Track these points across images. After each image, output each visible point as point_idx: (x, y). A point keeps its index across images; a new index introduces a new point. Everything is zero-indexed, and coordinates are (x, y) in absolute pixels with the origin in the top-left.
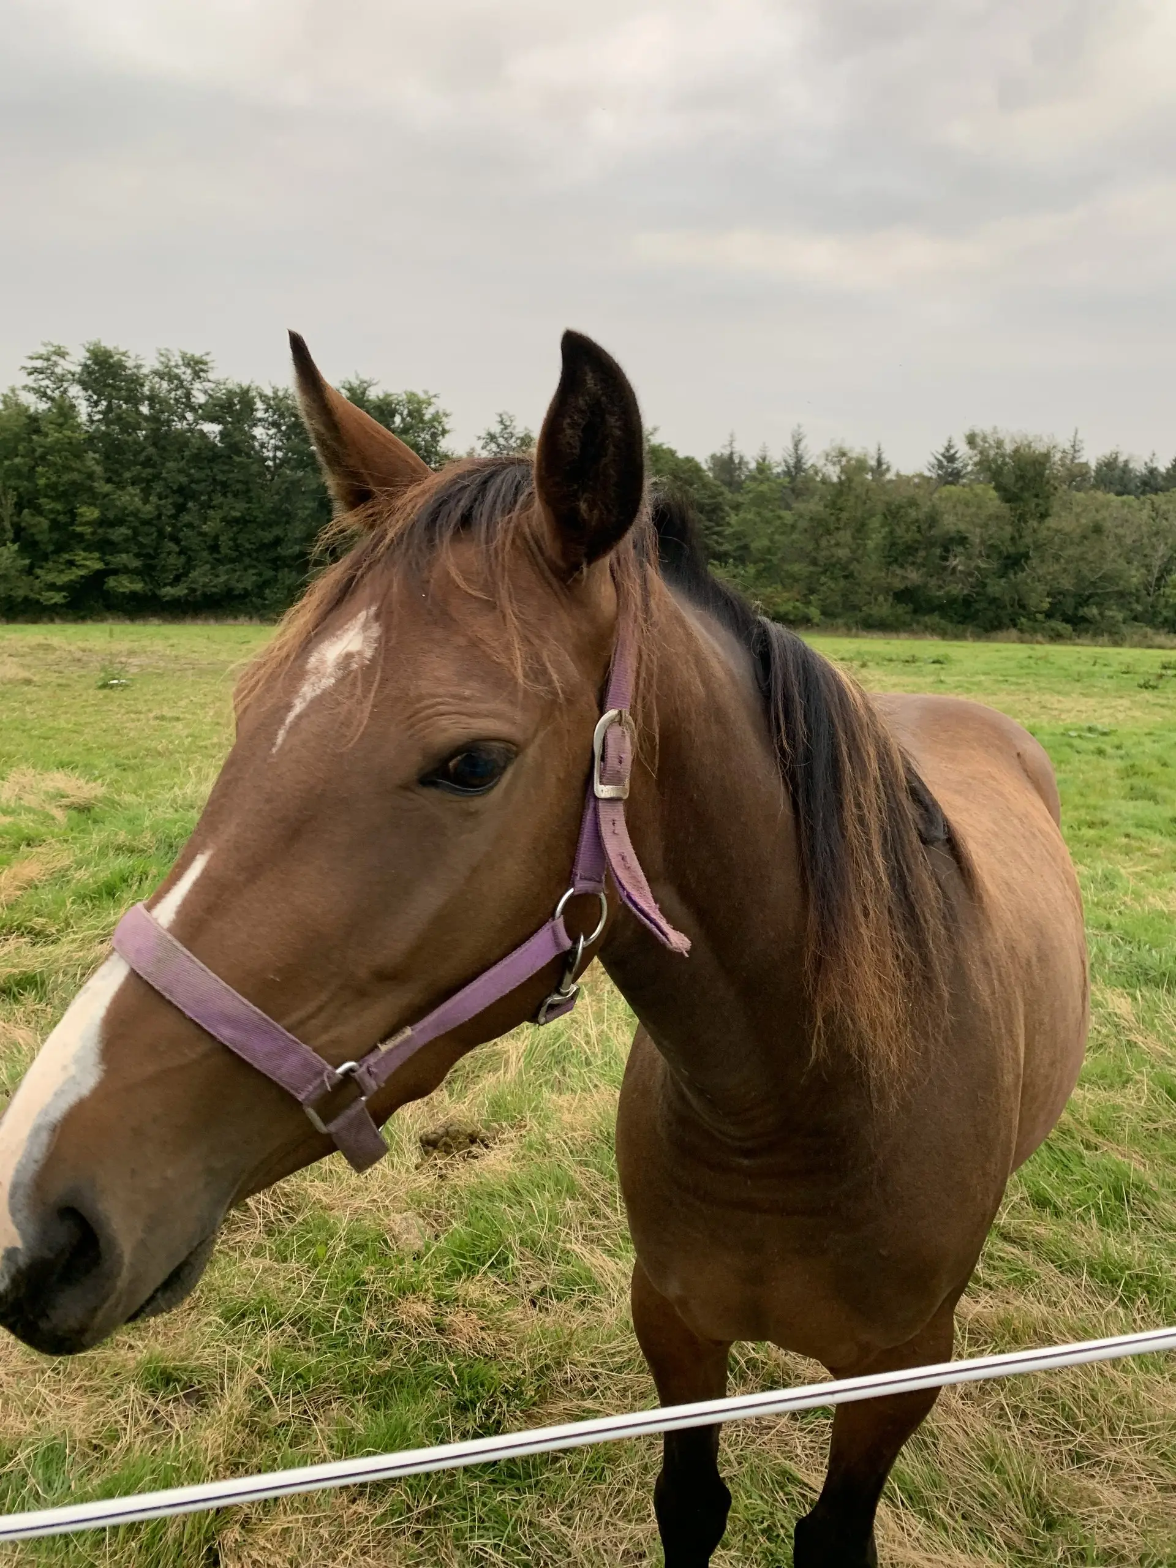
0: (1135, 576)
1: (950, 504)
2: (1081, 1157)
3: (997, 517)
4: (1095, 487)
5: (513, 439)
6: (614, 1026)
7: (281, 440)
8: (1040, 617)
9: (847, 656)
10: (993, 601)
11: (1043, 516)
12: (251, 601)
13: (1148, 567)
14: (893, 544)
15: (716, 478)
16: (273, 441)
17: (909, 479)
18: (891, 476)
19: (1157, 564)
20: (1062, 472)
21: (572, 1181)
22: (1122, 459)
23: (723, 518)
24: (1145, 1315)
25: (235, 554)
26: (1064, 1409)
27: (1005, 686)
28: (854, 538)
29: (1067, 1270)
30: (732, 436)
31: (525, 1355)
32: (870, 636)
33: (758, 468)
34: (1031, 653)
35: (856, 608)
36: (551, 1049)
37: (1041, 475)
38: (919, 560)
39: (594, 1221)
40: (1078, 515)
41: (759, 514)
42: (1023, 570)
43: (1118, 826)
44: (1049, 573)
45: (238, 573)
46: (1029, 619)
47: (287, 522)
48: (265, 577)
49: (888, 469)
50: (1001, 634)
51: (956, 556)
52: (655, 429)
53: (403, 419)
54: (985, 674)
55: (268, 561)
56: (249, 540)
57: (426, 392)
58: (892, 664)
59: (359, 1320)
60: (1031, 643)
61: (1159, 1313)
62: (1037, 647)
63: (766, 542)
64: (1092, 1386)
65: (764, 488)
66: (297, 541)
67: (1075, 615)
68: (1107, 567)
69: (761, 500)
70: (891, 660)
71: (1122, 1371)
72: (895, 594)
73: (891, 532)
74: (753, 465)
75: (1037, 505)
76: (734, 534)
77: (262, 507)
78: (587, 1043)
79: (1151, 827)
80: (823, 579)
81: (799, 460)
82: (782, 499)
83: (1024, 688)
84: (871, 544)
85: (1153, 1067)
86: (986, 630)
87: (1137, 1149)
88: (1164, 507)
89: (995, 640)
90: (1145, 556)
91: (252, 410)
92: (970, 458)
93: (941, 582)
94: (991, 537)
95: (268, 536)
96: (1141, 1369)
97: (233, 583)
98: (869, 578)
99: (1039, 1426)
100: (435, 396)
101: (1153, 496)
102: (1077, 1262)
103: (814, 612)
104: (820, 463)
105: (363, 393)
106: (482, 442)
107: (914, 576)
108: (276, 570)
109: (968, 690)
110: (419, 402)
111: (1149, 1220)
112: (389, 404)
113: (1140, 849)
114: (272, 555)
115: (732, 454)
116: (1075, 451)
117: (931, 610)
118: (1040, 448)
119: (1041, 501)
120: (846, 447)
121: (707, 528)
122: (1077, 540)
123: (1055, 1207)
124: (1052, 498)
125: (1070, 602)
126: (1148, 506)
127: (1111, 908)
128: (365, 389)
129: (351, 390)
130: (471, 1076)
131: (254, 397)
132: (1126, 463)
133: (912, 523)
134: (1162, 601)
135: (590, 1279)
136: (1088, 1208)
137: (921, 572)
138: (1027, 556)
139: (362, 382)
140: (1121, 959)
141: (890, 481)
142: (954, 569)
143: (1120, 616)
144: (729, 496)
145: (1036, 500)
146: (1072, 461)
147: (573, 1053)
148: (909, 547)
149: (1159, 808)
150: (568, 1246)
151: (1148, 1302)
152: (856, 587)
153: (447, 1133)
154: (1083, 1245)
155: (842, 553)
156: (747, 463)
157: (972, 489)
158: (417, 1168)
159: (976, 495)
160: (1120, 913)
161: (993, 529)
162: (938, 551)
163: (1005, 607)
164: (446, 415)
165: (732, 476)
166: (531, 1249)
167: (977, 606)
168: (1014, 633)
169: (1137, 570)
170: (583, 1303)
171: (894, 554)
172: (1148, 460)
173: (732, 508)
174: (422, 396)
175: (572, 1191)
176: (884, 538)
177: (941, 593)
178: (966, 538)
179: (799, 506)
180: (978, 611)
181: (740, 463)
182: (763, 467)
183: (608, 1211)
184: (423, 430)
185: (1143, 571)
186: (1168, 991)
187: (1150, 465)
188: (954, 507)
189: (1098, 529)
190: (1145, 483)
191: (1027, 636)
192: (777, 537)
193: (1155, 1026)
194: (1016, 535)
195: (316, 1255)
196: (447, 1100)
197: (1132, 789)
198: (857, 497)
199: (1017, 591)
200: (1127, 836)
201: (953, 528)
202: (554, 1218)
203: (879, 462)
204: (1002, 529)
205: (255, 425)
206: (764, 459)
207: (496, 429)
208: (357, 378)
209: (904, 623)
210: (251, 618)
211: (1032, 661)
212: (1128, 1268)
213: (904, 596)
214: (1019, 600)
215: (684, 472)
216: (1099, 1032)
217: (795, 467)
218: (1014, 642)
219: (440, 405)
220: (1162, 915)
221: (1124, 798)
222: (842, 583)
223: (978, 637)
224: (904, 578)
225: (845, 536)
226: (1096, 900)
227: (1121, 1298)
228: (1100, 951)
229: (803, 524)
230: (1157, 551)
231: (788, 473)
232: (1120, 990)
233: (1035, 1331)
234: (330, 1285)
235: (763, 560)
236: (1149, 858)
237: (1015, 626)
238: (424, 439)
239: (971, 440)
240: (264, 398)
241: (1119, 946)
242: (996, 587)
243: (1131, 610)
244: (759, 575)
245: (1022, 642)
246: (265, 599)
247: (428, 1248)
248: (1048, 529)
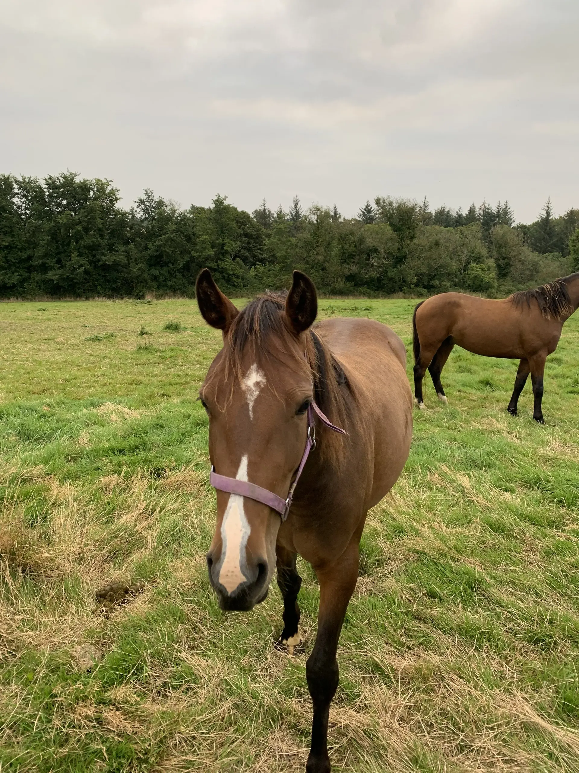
0: (454, 266)
1: (369, 233)
2: (451, 567)
3: (391, 239)
4: (434, 224)
5: (153, 203)
6: (207, 516)
7: (29, 205)
8: (412, 286)
9: (325, 309)
10: (391, 279)
11: (412, 238)
12: (17, 289)
13: (460, 261)
14: (344, 253)
15: (257, 222)
16: (24, 205)
17: (350, 221)
18: (341, 220)
19: (464, 259)
20: (421, 217)
21: (182, 612)
22: (446, 210)
23: (262, 242)
24: (488, 654)
25: (7, 265)
26: (452, 719)
27: (398, 320)
28: (325, 250)
29: (448, 633)
30: (264, 201)
31: (151, 733)
32: (335, 298)
33: (278, 216)
34: (409, 303)
35: (328, 285)
36: (172, 533)
37: (410, 218)
38: (356, 261)
39: (194, 635)
40: (428, 237)
41: (279, 239)
42: (404, 264)
43: (454, 386)
44: (416, 265)
45: (9, 275)
46: (408, 287)
47: (34, 248)
48: (24, 277)
49: (340, 217)
50: (395, 295)
51: (373, 258)
52: (226, 197)
53: (94, 193)
54: (388, 314)
55: (25, 268)
56: (14, 257)
57: (106, 179)
58: (346, 312)
59: (50, 721)
60: (409, 298)
61: (495, 652)
62: (412, 300)
63: (284, 253)
64: (466, 703)
65: (281, 226)
66: (39, 257)
67: (428, 285)
68: (441, 262)
69: (280, 232)
70: (345, 310)
71: (480, 691)
72: (346, 277)
73: (343, 247)
74: (275, 215)
75: (409, 233)
76: (268, 249)
77: (20, 240)
78: (193, 527)
79: (470, 386)
80: (312, 271)
81: (297, 212)
82: (289, 232)
83: (407, 320)
84: (333, 253)
85: (482, 513)
86: (388, 294)
87: (477, 559)
88: (466, 232)
89: (392, 298)
90: (459, 255)
91: (12, 189)
92: (378, 211)
93: (366, 271)
94: (389, 249)
95: (24, 255)
96: (489, 688)
97: (6, 280)
98: (333, 270)
99: (440, 732)
100: (111, 181)
101: (461, 228)
102: (452, 628)
104: (308, 214)
105: (72, 179)
106: (137, 204)
107: (354, 268)
108: (30, 272)
110: (103, 184)
111: (486, 598)
112: (86, 185)
113: (465, 397)
114: (26, 265)
115: (265, 210)
116: (425, 207)
117: (362, 285)
118: (410, 205)
119: (411, 231)
120: (319, 206)
122: (428, 249)
123: (440, 597)
124: (416, 229)
125: (426, 278)
126: (459, 232)
127: (455, 429)
128: (73, 178)
129: (65, 178)
130: (126, 553)
131: (12, 182)
132: (448, 211)
133: (352, 243)
134: (467, 276)
135: (192, 674)
136: (456, 595)
137: (357, 266)
138: (405, 257)
139: (71, 174)
140: (462, 456)
141: (341, 223)
142: (372, 264)
143: (448, 284)
144: (265, 231)
145: (408, 230)
146: (424, 211)
147: (184, 534)
148: (351, 255)
149: (473, 376)
150: (179, 654)
151: (489, 647)
152: (328, 275)
153: (112, 589)
154: (455, 618)
155: (320, 258)
156: (273, 214)
157: (379, 226)
158: (93, 612)
159: (381, 229)
160: (459, 431)
161: (390, 245)
162: (365, 256)
163: (396, 282)
164: (118, 191)
165: (265, 221)
166: (158, 659)
167: (384, 282)
168: (401, 294)
169: (455, 262)
170: (188, 689)
171: (344, 258)
172: (458, 211)
173: (266, 236)
174: (104, 181)
175: (182, 618)
176: (340, 250)
177: (367, 276)
178: (377, 249)
179: (298, 235)
180: (384, 284)
181: (269, 214)
182: (280, 215)
183: (202, 628)
184: (105, 198)
185: (458, 262)
186: (485, 471)
187: (459, 213)
188: (371, 234)
189: (437, 244)
190: (457, 222)
191: (407, 295)
192: (289, 251)
193: (481, 491)
194: (400, 247)
195: (27, 679)
196: (112, 570)
197: (460, 367)
198: (326, 230)
199: (402, 274)
200: (459, 391)
201: (371, 245)
202: (172, 638)
203: (335, 213)
204: (393, 244)
205: (14, 197)
206: (281, 212)
207: (144, 197)
208: (68, 172)
209: (351, 291)
210: (17, 299)
211: (410, 307)
212: (479, 629)
213: (350, 278)
214: (403, 279)
215: (242, 219)
216: (455, 496)
217: (296, 216)
218: (401, 299)
219: (114, 185)
220: (479, 431)
221: (456, 372)
222: (321, 272)
223: (385, 297)
224: (350, 269)
225: (321, 250)
226: (447, 425)
227: (476, 648)
228: (452, 452)
229: (301, 244)
230: (464, 253)
231: (292, 219)
232: (463, 472)
233: (434, 674)
234: (35, 698)
235: (283, 262)
236: (471, 402)
237: (401, 291)
238: (106, 203)
239: (378, 202)
240: (17, 182)
241: (460, 448)
242: (392, 273)
243: (453, 281)
244: (281, 269)
245: (405, 298)
246: (25, 288)
247: (97, 666)
248: (415, 244)
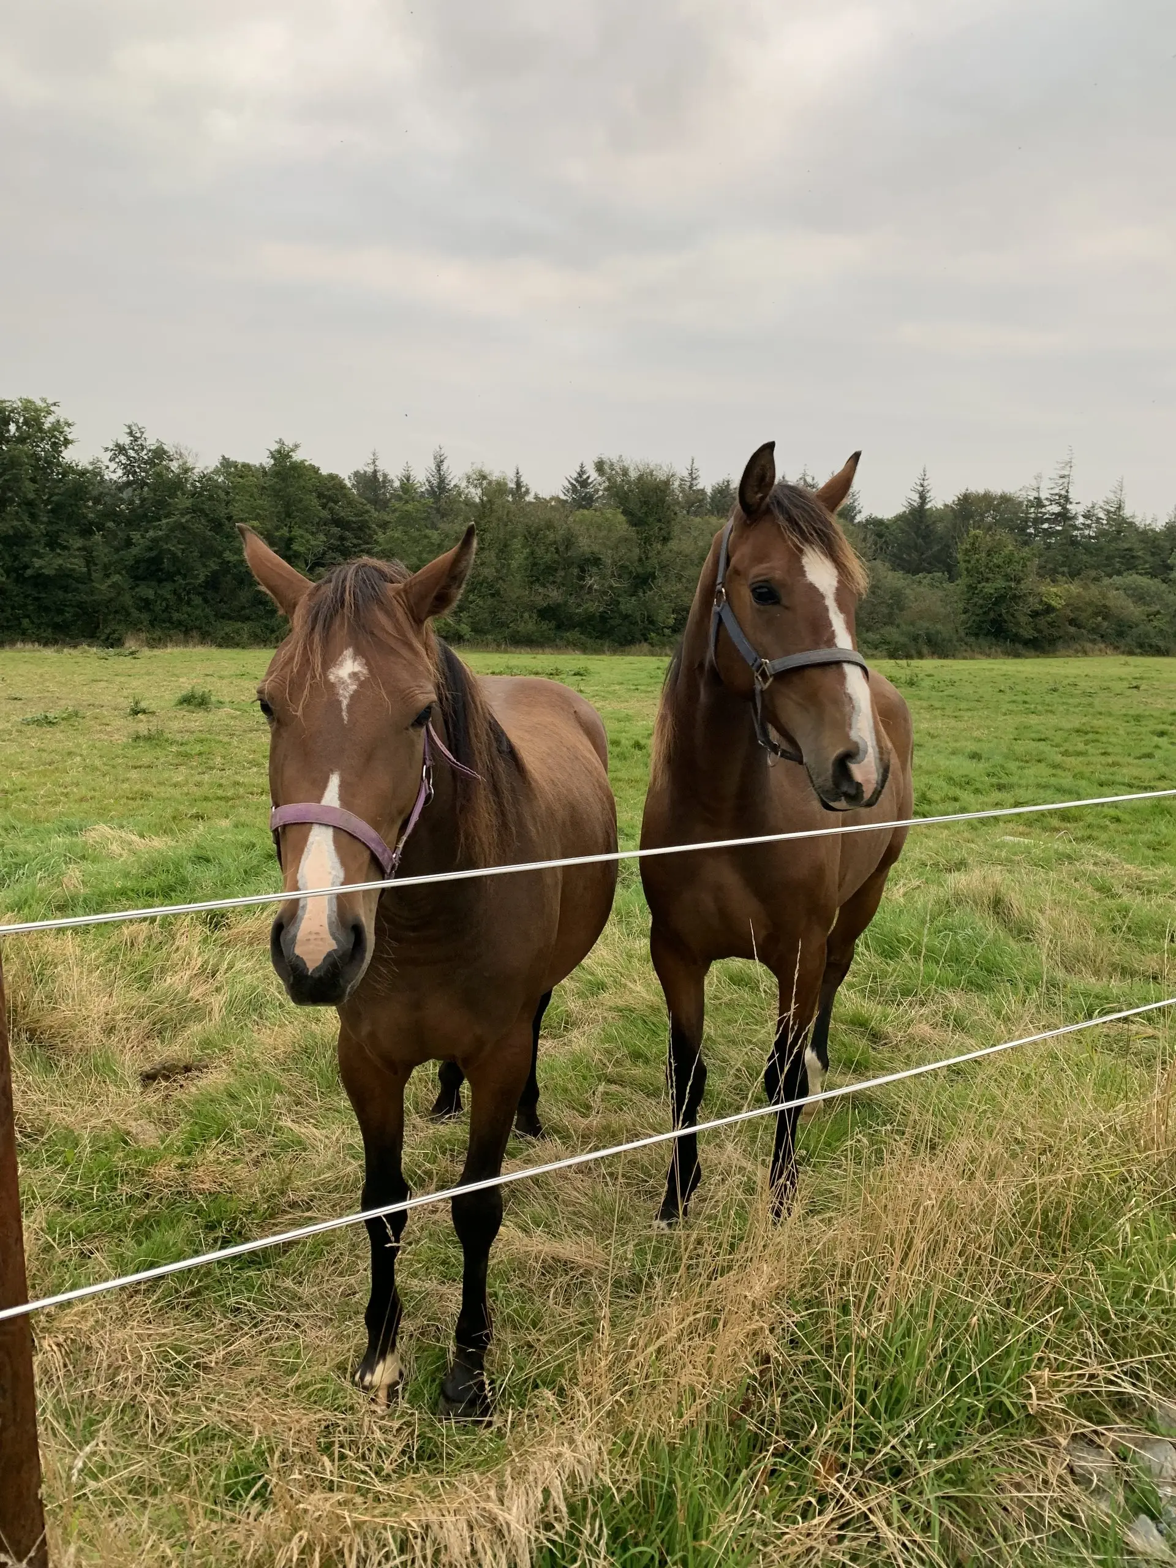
1: (584, 527)
3: (626, 539)
4: (709, 512)
5: (145, 452)
8: (666, 631)
9: (497, 671)
10: (626, 617)
11: (665, 540)
14: (535, 564)
15: (360, 495)
17: (547, 501)
18: (530, 498)
20: (682, 498)
21: (278, 1082)
23: (371, 537)
27: (637, 694)
28: (497, 556)
30: (375, 455)
31: (255, 1191)
32: (518, 651)
33: (402, 487)
34: (660, 664)
35: (503, 625)
36: (249, 998)
37: (663, 501)
38: (559, 580)
39: (299, 1108)
40: (696, 538)
41: (406, 533)
42: (651, 589)
44: (673, 592)
46: (658, 634)
49: (527, 492)
50: (633, 649)
51: (591, 576)
52: (297, 446)
53: (18, 428)
54: (619, 684)
57: (44, 400)
59: (115, 1190)
60: (660, 655)
62: (666, 658)
63: (415, 560)
65: (409, 507)
69: (406, 520)
72: (539, 611)
73: (532, 553)
74: (397, 484)
75: (660, 529)
76: (382, 551)
80: (471, 597)
81: (442, 480)
82: (428, 519)
84: (514, 564)
86: (621, 645)
89: (629, 654)
92: (600, 484)
93: (579, 601)
94: (621, 558)
98: (514, 596)
100: (55, 404)
103: (465, 629)
104: (463, 484)
106: (110, 454)
107: (555, 595)
109: (604, 698)
110: (36, 410)
115: (375, 472)
116: (693, 479)
117: (571, 627)
118: (661, 476)
119: (663, 526)
120: (486, 470)
121: (355, 546)
122: (696, 562)
124: (673, 523)
130: (178, 1026)
133: (551, 544)
137: (561, 591)
138: (653, 576)
141: (530, 503)
142: (590, 588)
144: (375, 514)
145: (659, 524)
146: (690, 487)
148: (548, 567)
150: (280, 1123)
152: (503, 605)
153: (164, 1067)
156: (391, 481)
157: (603, 513)
158: (142, 1093)
159: (607, 519)
161: (623, 551)
162: (576, 571)
163: (636, 623)
164: (69, 425)
165: (377, 494)
167: (613, 622)
168: (645, 646)
170: (297, 1158)
171: (536, 574)
173: (380, 526)
174: (40, 404)
175: (279, 1089)
176: (526, 559)
177: (580, 610)
178: (599, 559)
179: (444, 526)
180: (613, 627)
181: (384, 482)
182: (407, 485)
183: (310, 1101)
184: (43, 439)
188: (588, 529)
191: (657, 649)
192: (425, 556)
194: (643, 556)
195: (67, 1158)
196: (159, 1047)
198: (499, 519)
199: (646, 609)
201: (587, 549)
202: (267, 1108)
203: (518, 484)
204: (631, 551)
206: (408, 478)
207: (126, 440)
209: (549, 639)
211: (661, 672)
213: (547, 613)
214: (649, 617)
215: (329, 489)
217: (439, 487)
218: (645, 655)
219: (60, 414)
222: (490, 601)
223: (614, 652)
224: (546, 596)
225: (491, 556)
231: (432, 492)
237: (646, 640)
238: (43, 450)
239: (600, 467)
242: (628, 605)
245: (653, 654)
248: (671, 551)
